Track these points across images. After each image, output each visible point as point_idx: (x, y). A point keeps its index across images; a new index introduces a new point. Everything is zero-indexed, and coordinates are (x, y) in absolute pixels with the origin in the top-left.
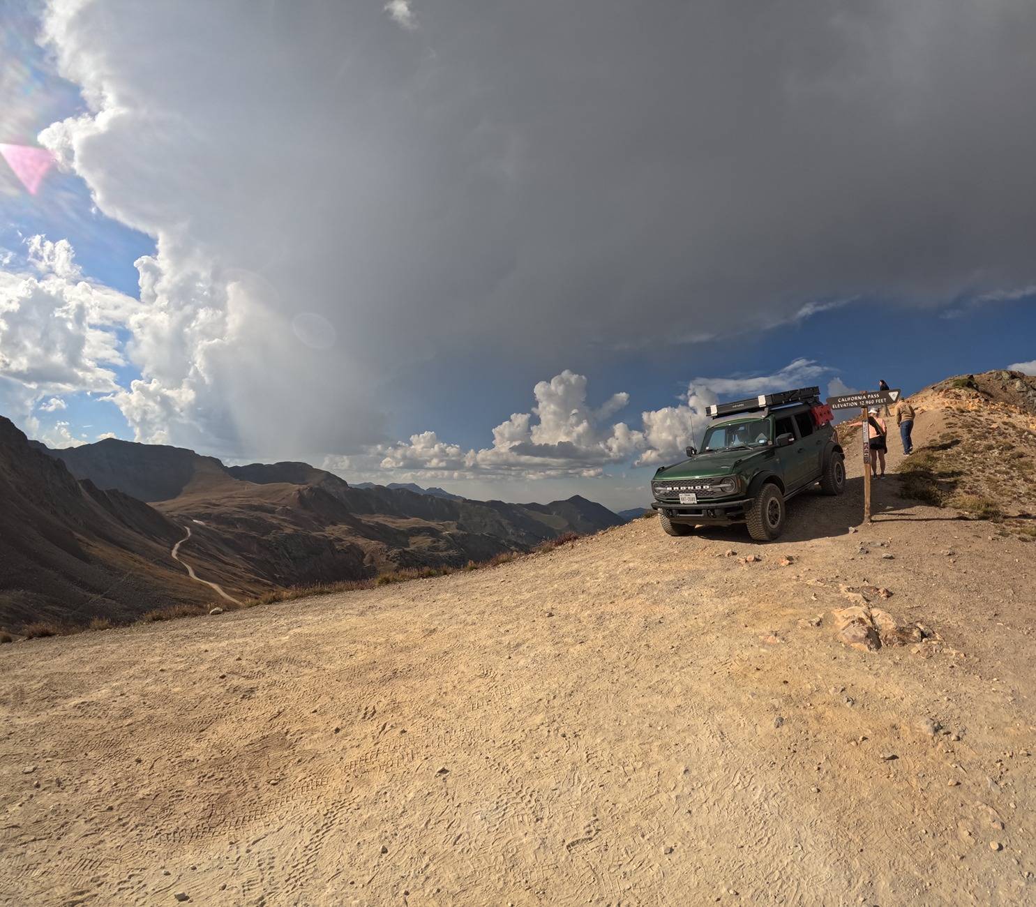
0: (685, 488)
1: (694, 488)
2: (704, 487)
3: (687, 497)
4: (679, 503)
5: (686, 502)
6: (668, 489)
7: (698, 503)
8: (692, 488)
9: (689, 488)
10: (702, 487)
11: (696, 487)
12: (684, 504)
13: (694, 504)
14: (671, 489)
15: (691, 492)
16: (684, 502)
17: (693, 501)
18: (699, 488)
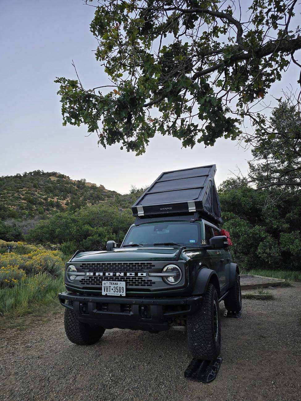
0: (112, 274)
1: (125, 274)
2: (139, 274)
3: (112, 287)
4: (100, 294)
7: (127, 296)
8: (122, 274)
9: (118, 274)
10: (136, 274)
11: (128, 274)
12: (106, 296)
13: (121, 297)
14: (91, 274)
15: (119, 279)
16: (107, 293)
17: (121, 293)
18: (132, 275)
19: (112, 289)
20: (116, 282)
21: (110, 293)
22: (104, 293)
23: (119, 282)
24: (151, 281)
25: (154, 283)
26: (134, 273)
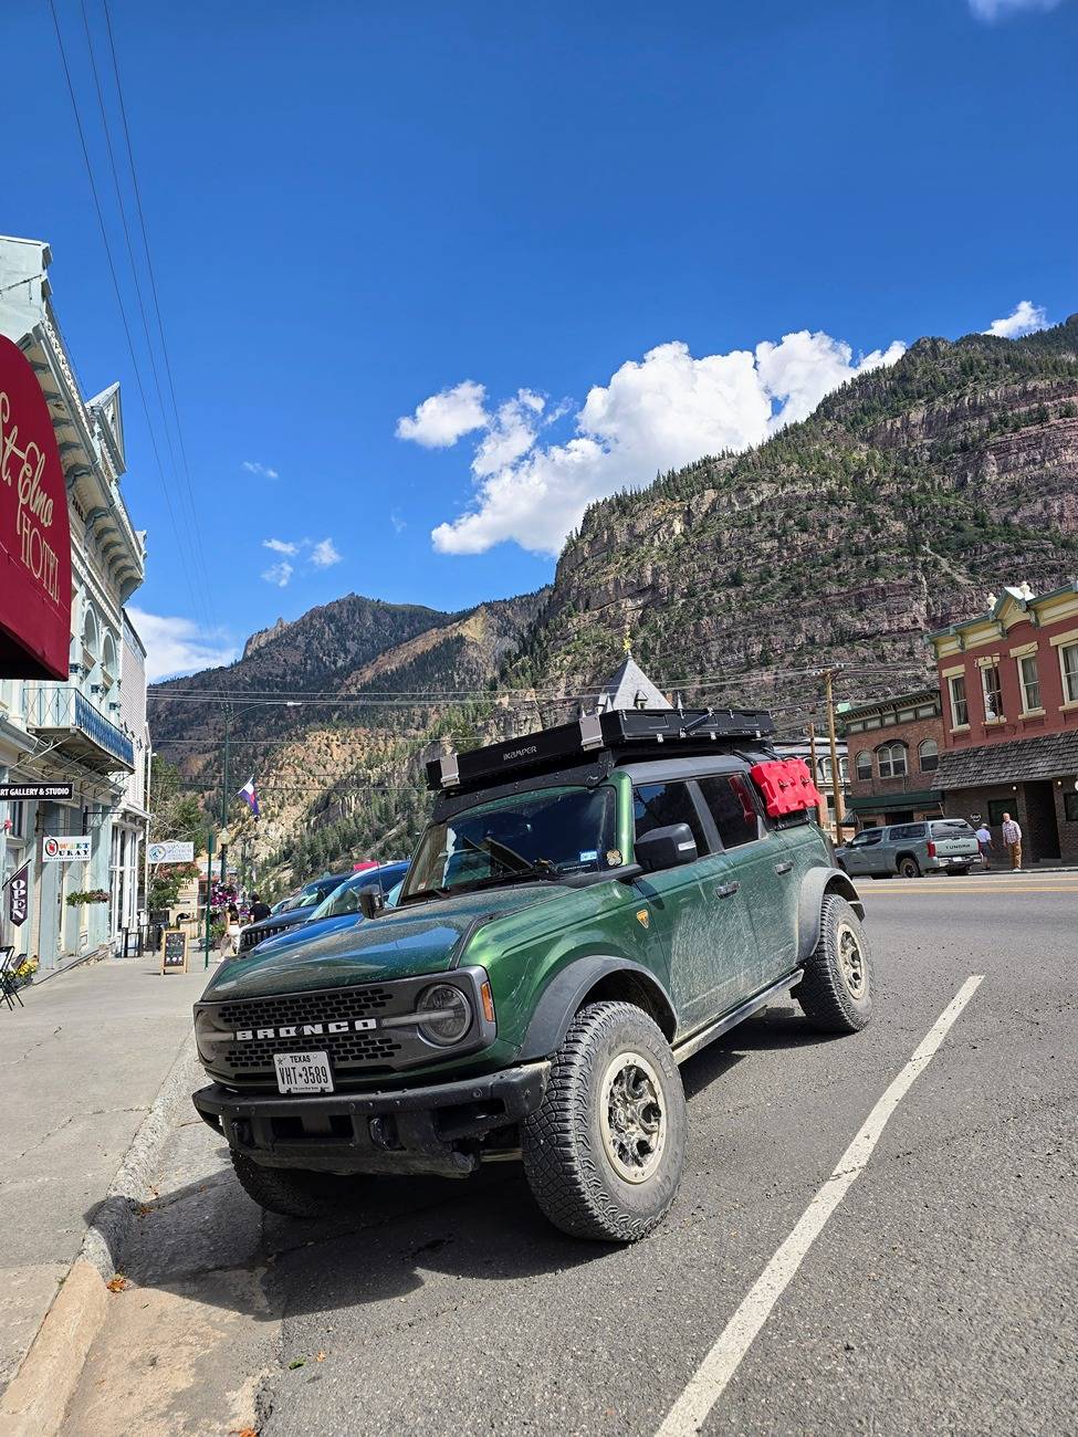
0: (294, 1031)
1: (326, 1029)
2: (359, 1025)
5: (300, 1086)
6: (240, 1036)
8: (319, 1029)
9: (308, 1030)
10: (352, 1026)
11: (333, 1028)
12: (289, 1095)
13: (323, 1093)
14: (249, 1035)
15: (311, 1044)
16: (290, 1086)
17: (323, 1085)
18: (343, 1030)
19: (301, 1075)
20: (306, 1054)
21: (296, 1086)
22: (283, 1089)
23: (311, 1054)
24: (389, 1041)
25: (399, 1047)
26: (346, 1024)
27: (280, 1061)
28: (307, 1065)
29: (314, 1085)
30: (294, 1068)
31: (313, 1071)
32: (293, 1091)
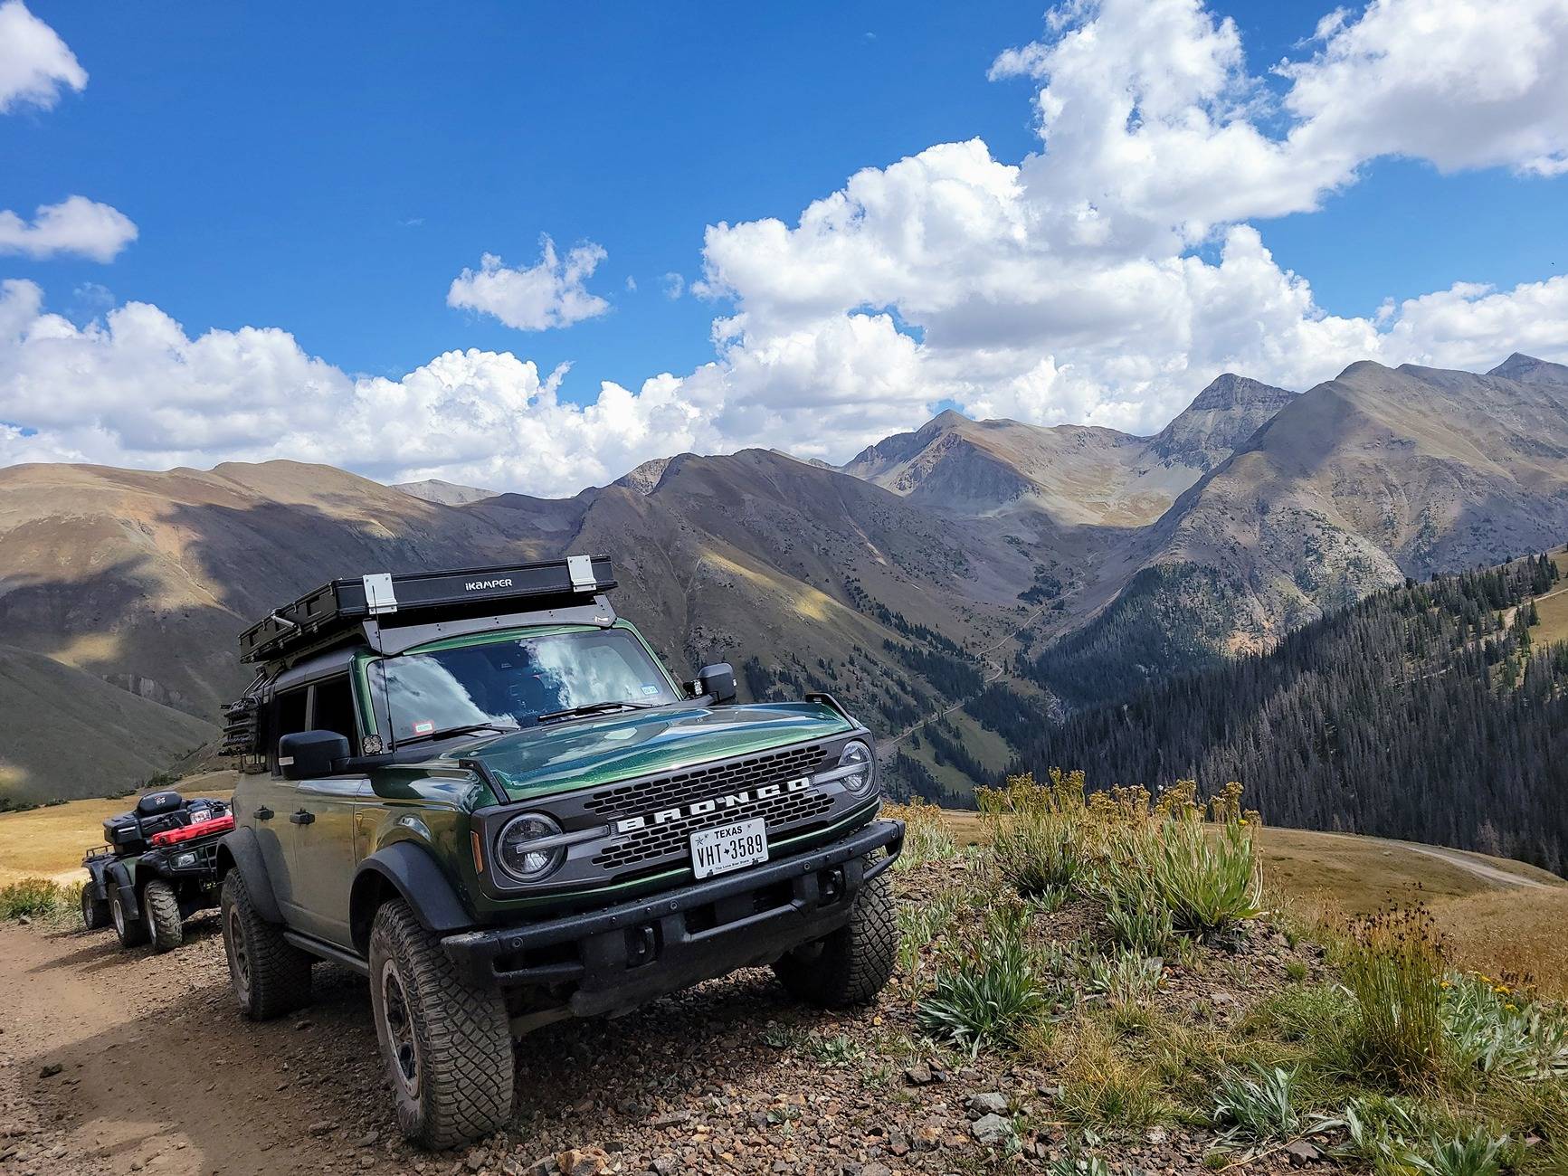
0: (710, 805)
1: (753, 795)
2: (792, 786)
3: (725, 843)
4: (690, 880)
5: (726, 863)
6: (623, 826)
7: (775, 856)
8: (744, 797)
9: (730, 801)
10: (784, 788)
11: (762, 793)
12: (711, 878)
13: (756, 865)
14: (639, 822)
15: (745, 813)
16: (712, 867)
17: (756, 855)
18: (774, 793)
19: (727, 851)
20: (736, 826)
21: (720, 865)
22: (700, 873)
23: (743, 824)
24: (825, 796)
25: (832, 801)
26: (777, 786)
27: (700, 841)
28: (736, 837)
29: (743, 859)
30: (717, 846)
31: (744, 842)
32: (715, 873)
